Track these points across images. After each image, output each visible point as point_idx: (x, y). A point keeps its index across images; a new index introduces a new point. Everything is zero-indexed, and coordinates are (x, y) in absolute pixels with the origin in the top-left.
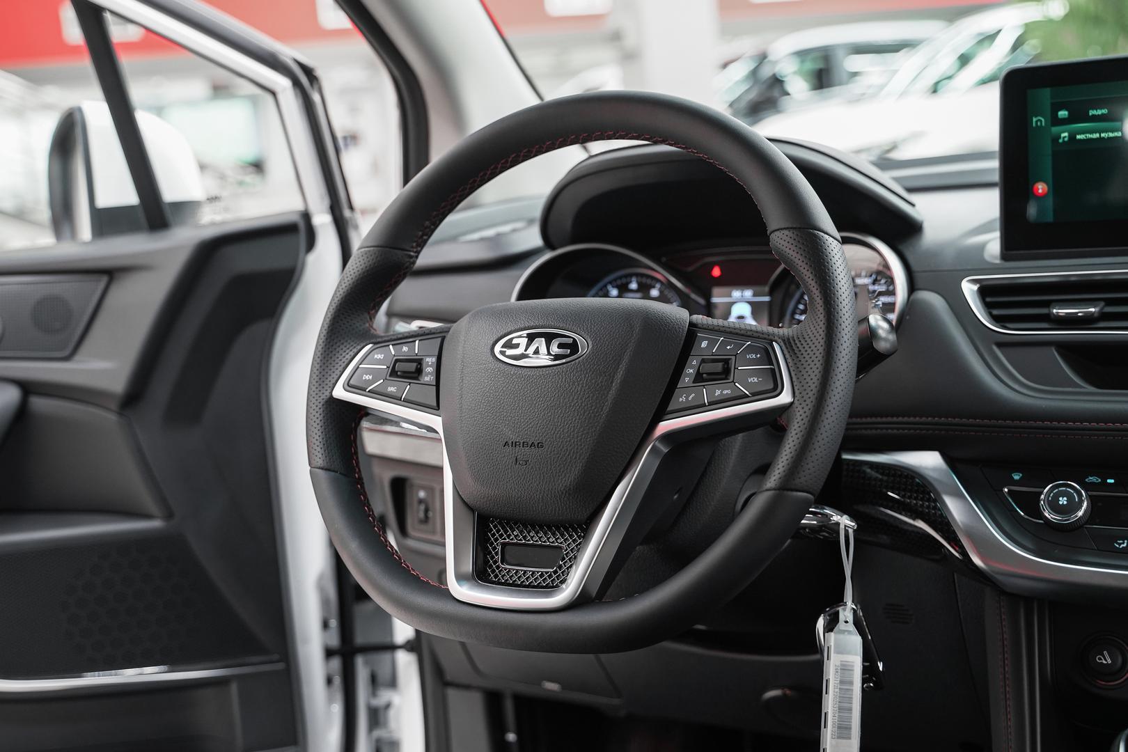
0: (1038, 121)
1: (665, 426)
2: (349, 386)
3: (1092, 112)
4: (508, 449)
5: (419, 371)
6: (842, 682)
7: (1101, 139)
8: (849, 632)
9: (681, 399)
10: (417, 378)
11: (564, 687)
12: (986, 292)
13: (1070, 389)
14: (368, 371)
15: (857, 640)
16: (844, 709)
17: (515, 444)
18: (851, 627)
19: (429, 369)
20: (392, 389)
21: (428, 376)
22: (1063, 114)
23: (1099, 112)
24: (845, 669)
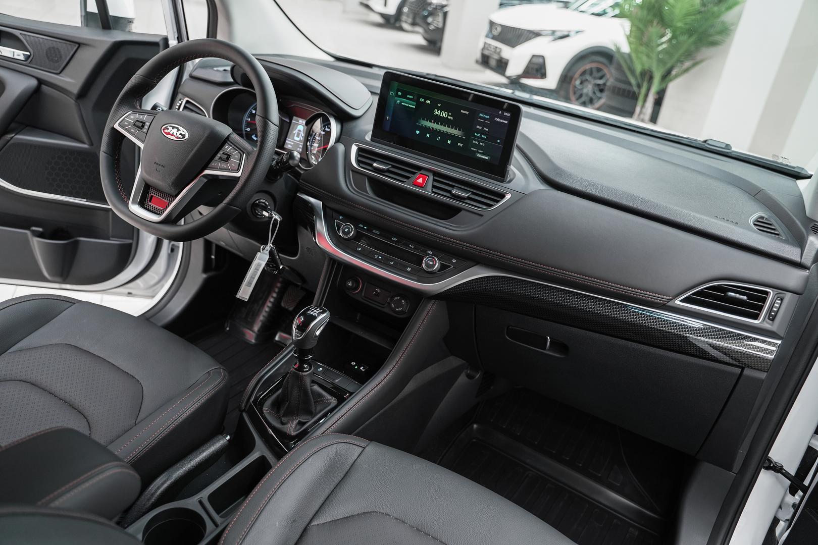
0: (392, 93)
1: (207, 172)
2: (120, 125)
3: (408, 96)
4: (155, 165)
5: (143, 126)
6: (255, 269)
7: (408, 106)
8: (266, 254)
9: (213, 164)
10: (141, 129)
11: (226, 245)
12: (360, 150)
13: (364, 193)
14: (127, 121)
15: (267, 257)
16: (252, 278)
17: (157, 164)
18: (268, 252)
19: (146, 127)
20: (132, 130)
21: (145, 130)
22: (400, 93)
23: (410, 97)
24: (259, 265)
